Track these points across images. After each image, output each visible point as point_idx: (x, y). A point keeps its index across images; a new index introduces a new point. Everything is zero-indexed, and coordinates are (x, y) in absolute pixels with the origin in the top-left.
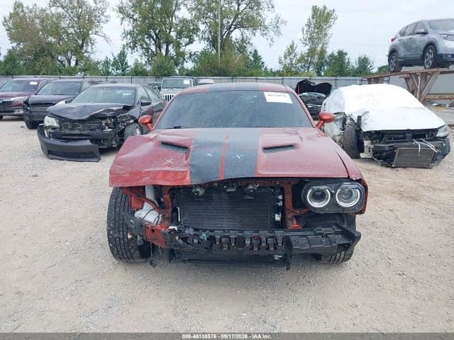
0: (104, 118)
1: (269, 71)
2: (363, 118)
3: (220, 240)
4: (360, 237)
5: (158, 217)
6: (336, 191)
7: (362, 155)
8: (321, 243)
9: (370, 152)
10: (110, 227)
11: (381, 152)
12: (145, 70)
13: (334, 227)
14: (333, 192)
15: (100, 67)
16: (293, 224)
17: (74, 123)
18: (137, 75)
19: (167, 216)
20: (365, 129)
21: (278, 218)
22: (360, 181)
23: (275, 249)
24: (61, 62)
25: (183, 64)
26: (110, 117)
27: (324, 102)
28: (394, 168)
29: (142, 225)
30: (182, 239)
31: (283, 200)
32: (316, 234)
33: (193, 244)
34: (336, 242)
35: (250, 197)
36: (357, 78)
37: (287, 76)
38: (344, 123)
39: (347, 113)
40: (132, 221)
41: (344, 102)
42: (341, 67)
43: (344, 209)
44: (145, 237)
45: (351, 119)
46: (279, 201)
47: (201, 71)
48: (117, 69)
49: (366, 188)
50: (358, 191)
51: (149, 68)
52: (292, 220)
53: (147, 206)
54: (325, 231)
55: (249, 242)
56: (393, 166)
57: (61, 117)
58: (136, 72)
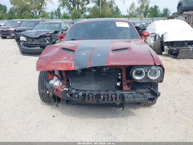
0: (46, 37)
1: (123, 15)
2: (164, 36)
3: (88, 95)
4: (160, 95)
5: (60, 84)
6: (148, 71)
7: (163, 53)
8: (140, 97)
9: (167, 51)
10: (40, 88)
11: (173, 52)
12: (68, 16)
13: (147, 89)
14: (147, 71)
15: (49, 15)
16: (125, 87)
17: (33, 39)
18: (65, 18)
19: (64, 83)
20: (165, 41)
21: (118, 84)
22: (161, 66)
23: (116, 100)
24: (33, 13)
25: (85, 13)
26: (49, 36)
27: (146, 29)
28: (179, 59)
29: (52, 87)
30: (70, 95)
31: (121, 75)
32: (137, 93)
33: (75, 98)
34: (147, 97)
35: (104, 74)
36: (162, 18)
37: (131, 17)
38: (155, 38)
39: (157, 33)
40: (48, 85)
41: (156, 28)
42: (156, 13)
43: (152, 80)
44: (54, 93)
45: (159, 36)
46: (119, 76)
47: (93, 16)
48: (57, 16)
49: (163, 69)
50: (159, 71)
51: (70, 15)
52: (126, 85)
53: (55, 78)
54: (142, 91)
55: (103, 97)
56: (178, 58)
57: (27, 37)
58: (64, 17)
